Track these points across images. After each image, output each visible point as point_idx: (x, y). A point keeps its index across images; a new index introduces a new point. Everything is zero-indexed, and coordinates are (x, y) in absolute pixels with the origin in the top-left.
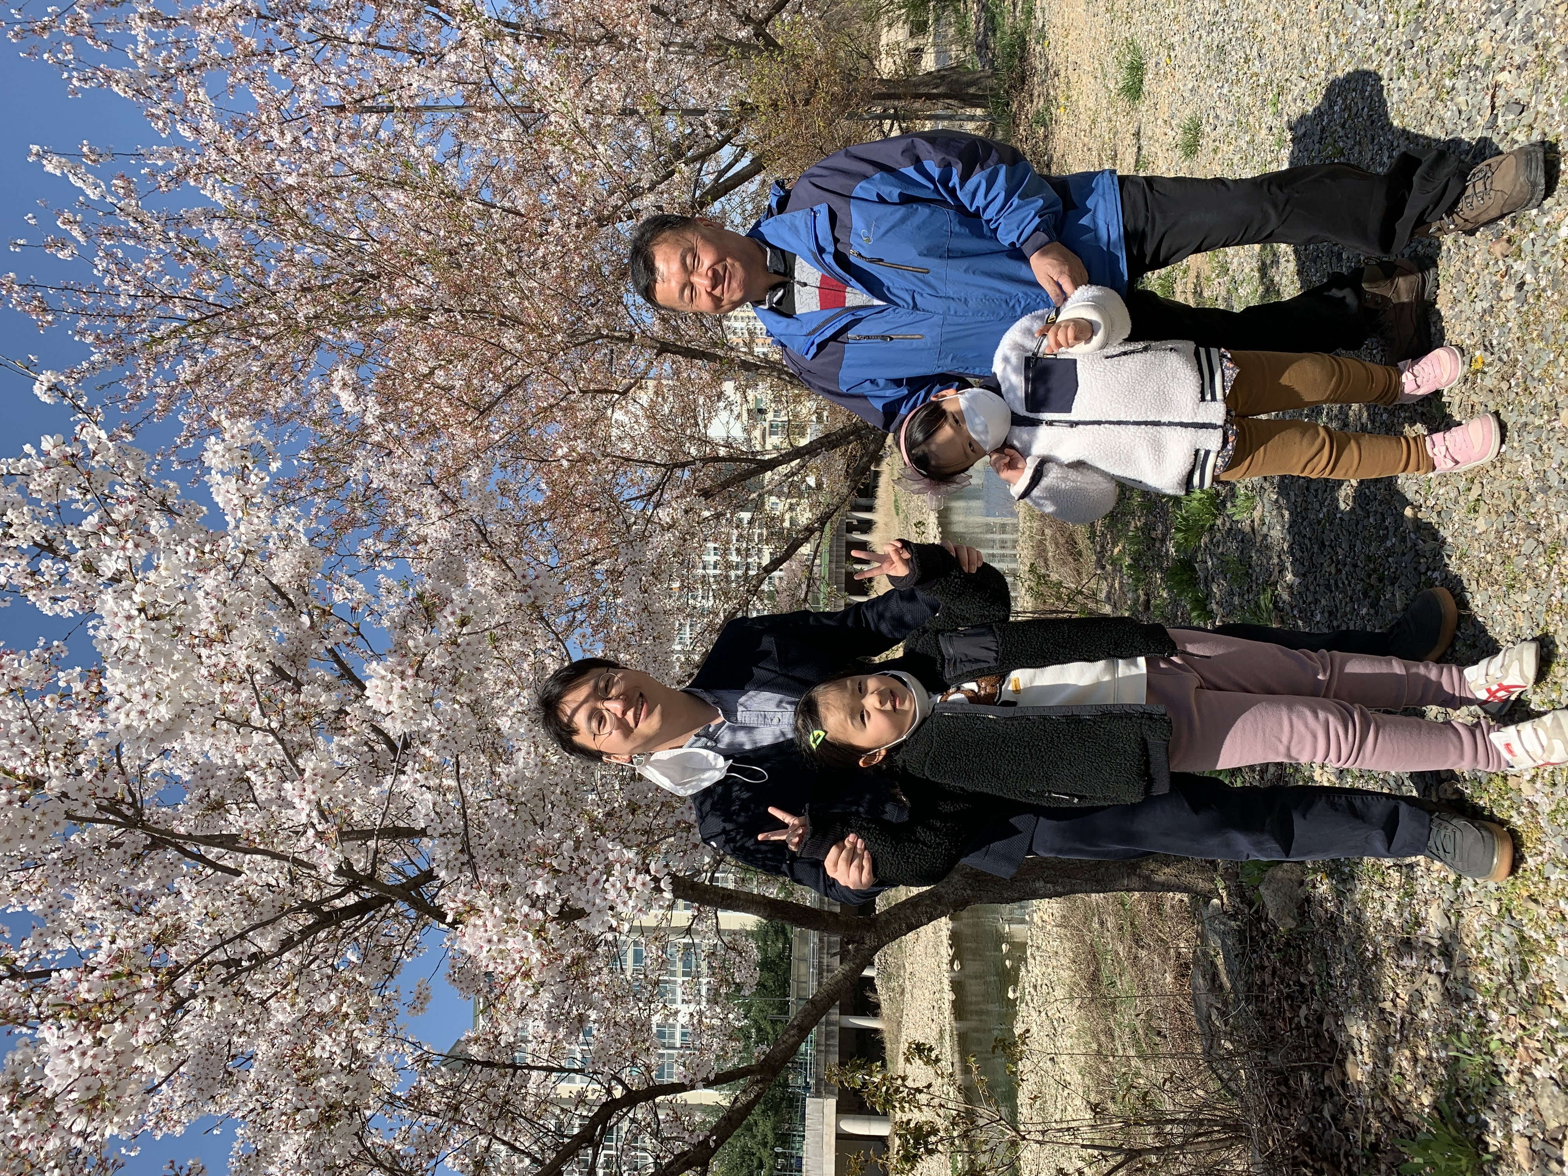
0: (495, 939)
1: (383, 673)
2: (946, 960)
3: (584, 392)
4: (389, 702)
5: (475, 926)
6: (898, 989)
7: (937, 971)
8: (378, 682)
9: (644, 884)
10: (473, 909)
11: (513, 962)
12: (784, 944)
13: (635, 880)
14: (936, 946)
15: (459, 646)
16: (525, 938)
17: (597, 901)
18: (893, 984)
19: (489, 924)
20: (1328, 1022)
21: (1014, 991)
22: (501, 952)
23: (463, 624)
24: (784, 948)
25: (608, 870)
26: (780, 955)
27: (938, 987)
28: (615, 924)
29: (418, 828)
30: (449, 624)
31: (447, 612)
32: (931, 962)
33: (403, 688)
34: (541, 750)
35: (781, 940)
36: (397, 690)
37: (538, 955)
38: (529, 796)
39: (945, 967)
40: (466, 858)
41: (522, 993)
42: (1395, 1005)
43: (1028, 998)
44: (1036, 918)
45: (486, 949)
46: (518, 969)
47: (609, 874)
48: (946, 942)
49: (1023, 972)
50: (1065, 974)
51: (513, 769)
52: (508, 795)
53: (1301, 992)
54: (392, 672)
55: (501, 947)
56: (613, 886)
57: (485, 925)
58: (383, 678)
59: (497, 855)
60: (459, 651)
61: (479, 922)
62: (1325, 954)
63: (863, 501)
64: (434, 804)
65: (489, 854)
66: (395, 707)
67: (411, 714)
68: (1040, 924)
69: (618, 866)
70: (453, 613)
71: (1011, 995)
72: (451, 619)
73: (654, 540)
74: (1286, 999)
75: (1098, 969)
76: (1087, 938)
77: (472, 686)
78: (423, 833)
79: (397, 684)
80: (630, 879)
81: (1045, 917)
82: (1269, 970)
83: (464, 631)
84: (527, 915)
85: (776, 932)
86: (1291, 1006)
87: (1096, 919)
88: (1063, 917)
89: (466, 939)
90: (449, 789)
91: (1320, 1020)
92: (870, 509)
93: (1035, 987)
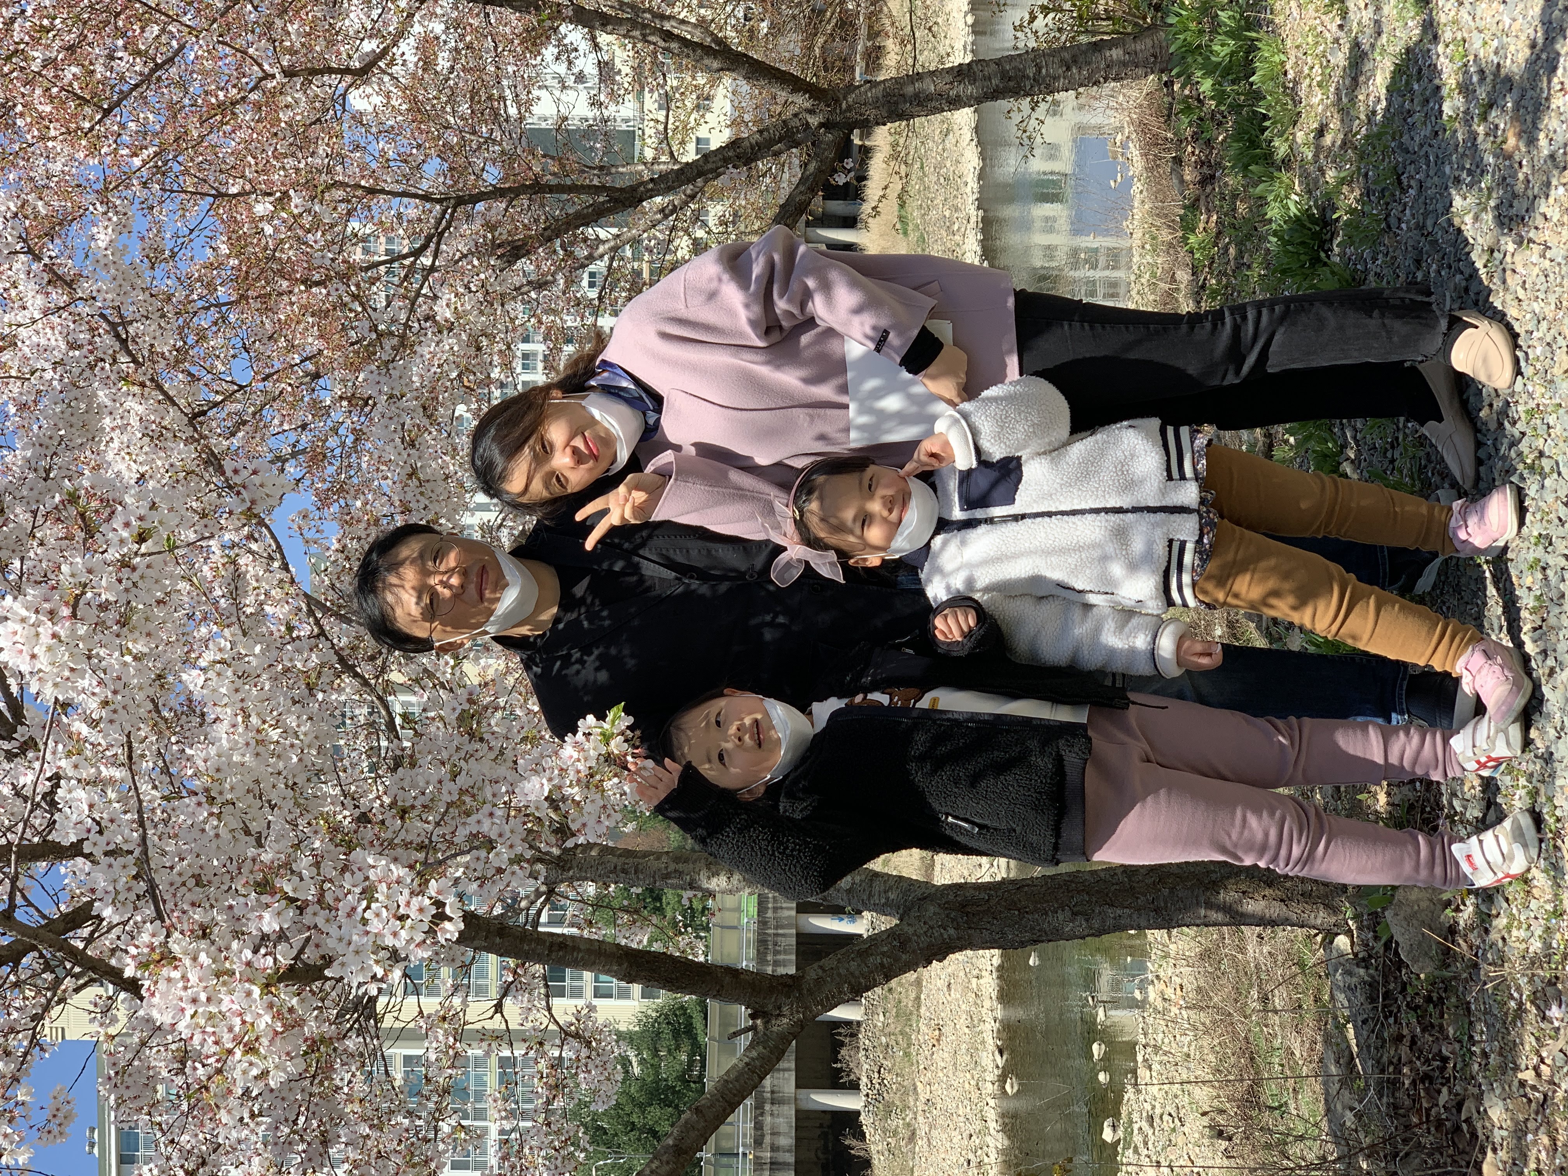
0: (203, 997)
1: (24, 613)
2: (992, 1075)
3: (290, 73)
4: (33, 656)
5: (169, 980)
6: (904, 1132)
7: (975, 1096)
8: (18, 627)
9: (421, 910)
10: (168, 958)
11: (231, 1030)
12: (691, 1055)
13: (408, 904)
14: (973, 1050)
15: (134, 569)
16: (249, 994)
17: (355, 938)
18: (895, 1122)
19: (193, 977)
20: (1469, 1106)
21: (1114, 1127)
22: (211, 1017)
23: (141, 538)
24: (691, 1063)
25: (368, 893)
26: (684, 1078)
27: (978, 1125)
28: (380, 973)
29: (66, 843)
30: (122, 541)
31: (117, 523)
32: (965, 1080)
33: (54, 636)
34: (254, 720)
35: (686, 1047)
36: (46, 639)
37: (268, 1018)
38: (241, 791)
39: (989, 1088)
40: (143, 886)
41: (244, 1072)
42: (1538, 1075)
43: (1137, 1139)
44: (1152, 994)
45: (189, 1012)
46: (238, 1040)
47: (371, 899)
48: (991, 1043)
49: (1130, 1094)
50: (1203, 1095)
51: (213, 751)
52: (207, 790)
53: (1443, 1069)
54: (37, 612)
55: (213, 1009)
56: (378, 915)
57: (184, 978)
58: (23, 620)
59: (191, 883)
60: (135, 577)
61: (176, 974)
62: (1468, 1009)
63: (837, 207)
64: (91, 806)
65: (179, 881)
66: (42, 663)
67: (67, 673)
68: (1160, 1005)
69: (383, 887)
70: (127, 525)
71: (1108, 1135)
72: (125, 534)
73: (425, 351)
74: (1422, 1081)
75: (1257, 1082)
76: (1239, 1027)
77: (151, 626)
78: (76, 850)
79: (46, 629)
80: (402, 903)
81: (1169, 992)
82: (1407, 1041)
83: (143, 549)
84: (249, 964)
85: (676, 1034)
86: (1426, 1090)
87: (1254, 993)
88: (1199, 990)
89: (156, 1000)
90: (112, 781)
91: (1459, 1106)
92: (850, 222)
93: (1151, 1119)
